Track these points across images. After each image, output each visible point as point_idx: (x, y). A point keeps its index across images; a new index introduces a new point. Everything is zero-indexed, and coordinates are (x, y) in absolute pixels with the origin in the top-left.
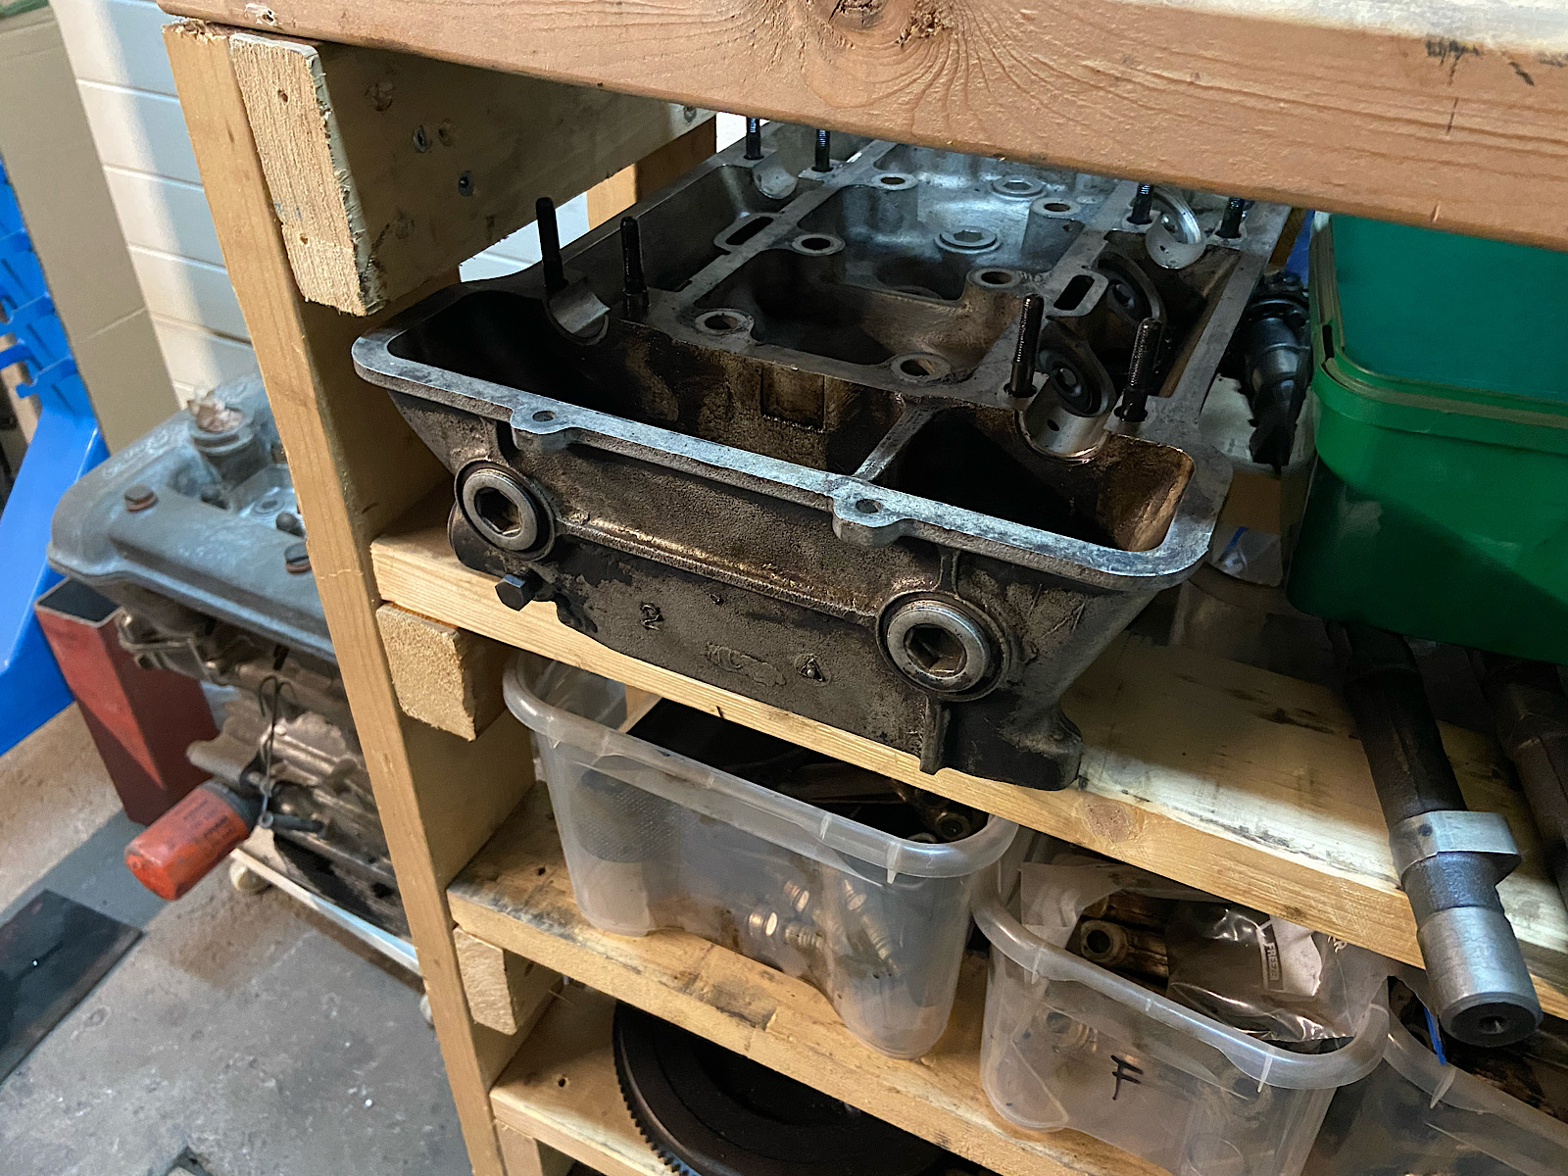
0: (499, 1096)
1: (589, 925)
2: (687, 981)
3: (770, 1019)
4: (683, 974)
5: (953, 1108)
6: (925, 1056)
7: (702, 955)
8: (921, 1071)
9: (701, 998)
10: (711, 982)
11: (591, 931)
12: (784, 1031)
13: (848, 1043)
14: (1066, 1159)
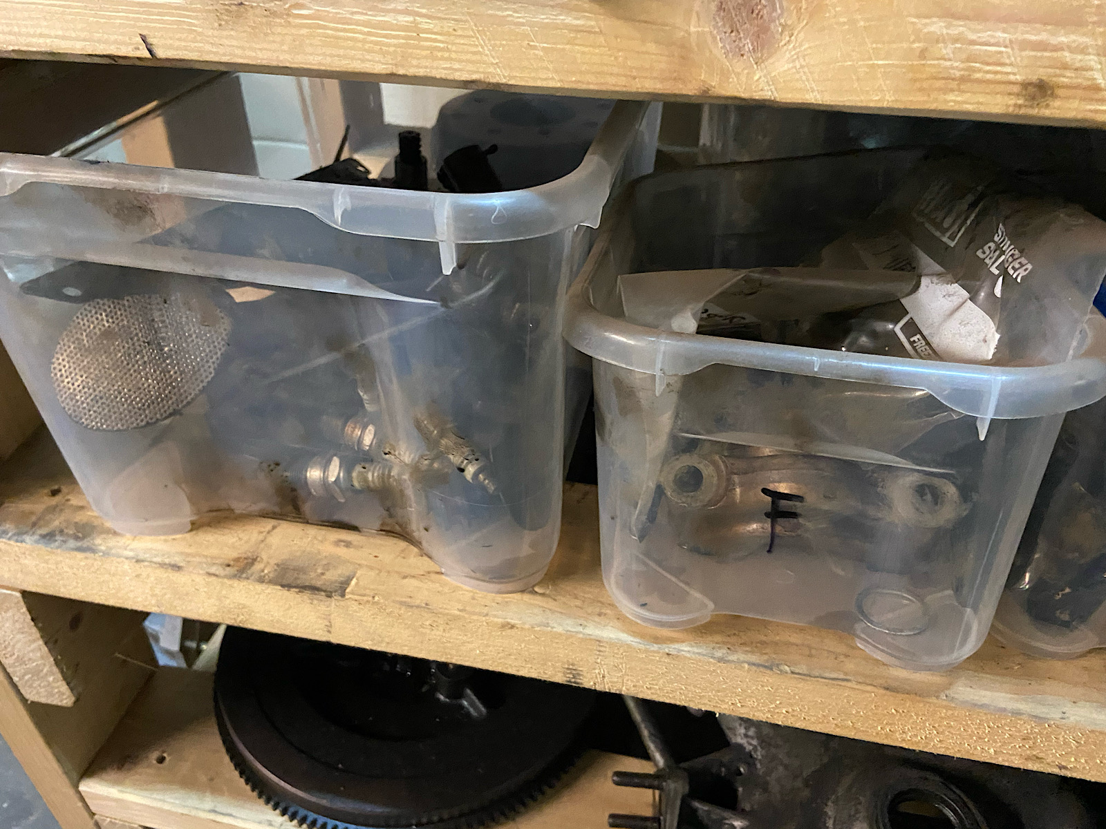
1: (115, 533)
2: (242, 567)
3: (349, 584)
4: (237, 560)
5: (580, 629)
6: (539, 584)
7: (261, 537)
8: (538, 600)
9: (261, 580)
10: (273, 562)
11: (119, 538)
12: (367, 592)
13: (446, 590)
14: (719, 654)
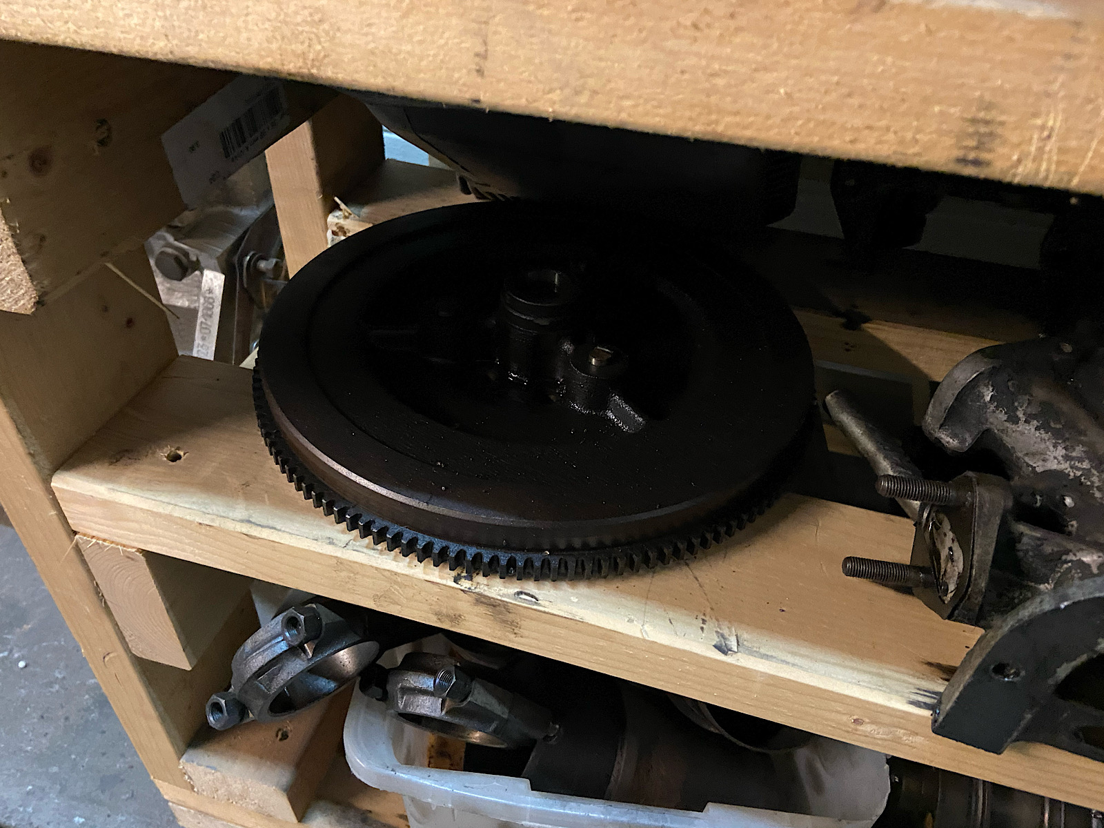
0: (67, 483)
